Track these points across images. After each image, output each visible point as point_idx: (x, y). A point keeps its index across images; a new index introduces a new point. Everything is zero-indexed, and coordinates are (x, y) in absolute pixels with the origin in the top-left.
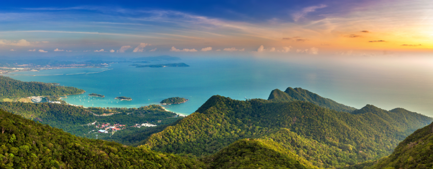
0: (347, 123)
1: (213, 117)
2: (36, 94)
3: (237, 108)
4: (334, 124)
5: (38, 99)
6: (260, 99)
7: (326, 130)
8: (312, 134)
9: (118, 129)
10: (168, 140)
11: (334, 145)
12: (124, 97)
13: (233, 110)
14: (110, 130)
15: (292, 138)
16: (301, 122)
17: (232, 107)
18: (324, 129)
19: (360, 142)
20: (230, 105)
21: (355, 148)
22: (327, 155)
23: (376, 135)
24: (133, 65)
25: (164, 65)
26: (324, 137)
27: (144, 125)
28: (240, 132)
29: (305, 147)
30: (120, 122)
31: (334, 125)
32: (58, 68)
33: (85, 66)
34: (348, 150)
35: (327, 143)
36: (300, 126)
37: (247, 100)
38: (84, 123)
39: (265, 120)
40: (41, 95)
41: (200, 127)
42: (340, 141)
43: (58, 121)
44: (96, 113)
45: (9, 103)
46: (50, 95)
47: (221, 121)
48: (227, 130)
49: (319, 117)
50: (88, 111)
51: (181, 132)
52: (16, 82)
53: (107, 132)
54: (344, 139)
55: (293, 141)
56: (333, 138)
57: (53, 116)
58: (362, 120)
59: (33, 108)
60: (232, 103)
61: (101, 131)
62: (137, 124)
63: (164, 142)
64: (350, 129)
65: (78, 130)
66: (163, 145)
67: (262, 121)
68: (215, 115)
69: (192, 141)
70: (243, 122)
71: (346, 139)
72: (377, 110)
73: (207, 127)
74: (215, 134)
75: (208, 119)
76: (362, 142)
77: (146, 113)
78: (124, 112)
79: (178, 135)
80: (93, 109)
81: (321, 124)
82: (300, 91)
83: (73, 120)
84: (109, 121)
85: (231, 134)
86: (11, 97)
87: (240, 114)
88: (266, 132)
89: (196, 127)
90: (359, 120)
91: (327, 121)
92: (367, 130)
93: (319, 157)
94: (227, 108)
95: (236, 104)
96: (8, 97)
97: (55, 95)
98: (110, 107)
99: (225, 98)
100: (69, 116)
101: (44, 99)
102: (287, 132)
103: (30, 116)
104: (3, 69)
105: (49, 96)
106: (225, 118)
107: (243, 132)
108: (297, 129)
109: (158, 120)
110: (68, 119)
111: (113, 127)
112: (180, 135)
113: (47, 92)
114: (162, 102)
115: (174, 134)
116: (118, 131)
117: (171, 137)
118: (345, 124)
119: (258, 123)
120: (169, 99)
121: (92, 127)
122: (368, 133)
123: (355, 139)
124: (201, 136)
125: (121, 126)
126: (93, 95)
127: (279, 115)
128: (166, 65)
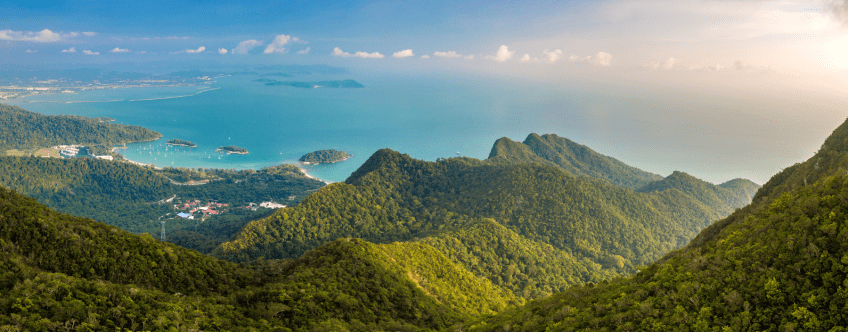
0: (623, 209)
1: (369, 192)
2: (69, 140)
3: (418, 177)
4: (595, 213)
5: (72, 151)
6: (465, 159)
7: (578, 224)
8: (549, 232)
9: (214, 212)
10: (277, 233)
11: (590, 255)
12: (234, 146)
13: (410, 180)
14: (199, 214)
15: (499, 239)
16: (531, 205)
17: (410, 172)
18: (574, 223)
19: (641, 251)
20: (406, 169)
21: (629, 262)
22: (566, 277)
23: (681, 237)
24: (260, 80)
25: (316, 84)
26: (572, 238)
27: (263, 204)
28: (414, 223)
29: (523, 259)
30: (220, 199)
31: (594, 215)
32: (115, 87)
33: (167, 83)
34: (617, 267)
35: (576, 250)
36: (528, 214)
37: (438, 160)
38: (152, 199)
39: (465, 200)
40: (78, 142)
41: (341, 211)
42: (603, 248)
43: (105, 195)
44: (175, 179)
45: (15, 158)
46: (95, 142)
47: (383, 200)
48: (390, 219)
49: (568, 198)
50: (161, 175)
51: (304, 219)
52: (30, 117)
53: (192, 218)
54: (613, 244)
55: (501, 245)
56: (591, 242)
57: (96, 183)
58: (655, 204)
59: (58, 168)
60: (411, 165)
61: (182, 215)
62: (251, 204)
63: (269, 237)
64: (627, 223)
65: (140, 213)
66: (266, 243)
67: (461, 203)
68: (375, 189)
69: (322, 237)
70: (424, 203)
71: (616, 244)
72: (692, 183)
73: (354, 210)
74: (366, 227)
75: (359, 195)
76: (648, 250)
77: (270, 180)
78: (228, 178)
79: (297, 225)
80: (170, 172)
81: (570, 212)
82: (553, 142)
83: (132, 193)
84: (199, 196)
85: (397, 227)
86: (21, 146)
87: (421, 189)
88: (463, 224)
89: (334, 210)
90: (649, 205)
91: (582, 206)
92: (662, 226)
93: (547, 280)
94: (400, 175)
95: (417, 169)
96: (16, 147)
97: (104, 143)
98: (204, 168)
99: (399, 155)
100: (126, 184)
101: (83, 151)
102: (493, 226)
103: (53, 183)
104: (8, 90)
105: (92, 145)
106: (393, 196)
107: (419, 225)
108: (521, 219)
109: (289, 194)
110: (122, 190)
111: (205, 208)
112: (301, 226)
113: (91, 137)
114: (303, 159)
115: (289, 222)
116: (215, 216)
117: (283, 228)
118: (618, 214)
119: (453, 205)
120: (316, 153)
121: (166, 208)
122: (665, 231)
123: (635, 244)
124: (341, 228)
125: (220, 205)
126: (174, 142)
127: (491, 192)
128: (319, 84)
